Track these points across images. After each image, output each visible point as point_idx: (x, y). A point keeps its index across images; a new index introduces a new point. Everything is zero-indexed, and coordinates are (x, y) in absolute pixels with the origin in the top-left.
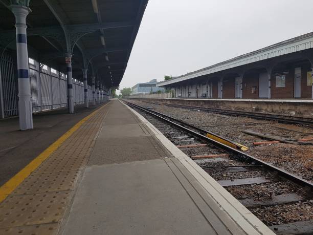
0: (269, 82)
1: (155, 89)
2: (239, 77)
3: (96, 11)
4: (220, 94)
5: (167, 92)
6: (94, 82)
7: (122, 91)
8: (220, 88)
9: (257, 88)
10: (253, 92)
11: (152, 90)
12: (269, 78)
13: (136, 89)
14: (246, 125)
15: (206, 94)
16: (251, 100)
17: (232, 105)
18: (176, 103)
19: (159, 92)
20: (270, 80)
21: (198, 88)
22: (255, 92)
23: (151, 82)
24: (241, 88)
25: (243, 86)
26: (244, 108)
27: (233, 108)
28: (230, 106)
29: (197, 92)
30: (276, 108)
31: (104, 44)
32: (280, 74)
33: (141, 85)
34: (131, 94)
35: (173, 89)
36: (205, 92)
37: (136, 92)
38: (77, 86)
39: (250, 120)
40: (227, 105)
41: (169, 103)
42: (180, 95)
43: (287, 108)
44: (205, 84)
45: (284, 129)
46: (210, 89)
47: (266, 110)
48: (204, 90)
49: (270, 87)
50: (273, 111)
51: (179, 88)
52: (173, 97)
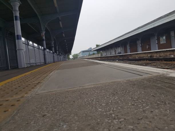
0: (156, 41)
1: (91, 53)
2: (139, 40)
3: (56, 5)
4: (129, 50)
5: (98, 53)
6: (58, 49)
7: (73, 56)
8: (128, 47)
9: (150, 45)
10: (147, 48)
11: (89, 53)
12: (156, 38)
13: (81, 54)
14: (146, 64)
15: (120, 52)
16: (147, 52)
17: (136, 56)
18: (104, 58)
19: (94, 54)
20: (157, 39)
21: (116, 49)
22: (149, 48)
23: (88, 49)
24: (141, 46)
25: (142, 44)
26: (143, 57)
27: (137, 57)
28: (135, 57)
29: (115, 51)
30: (162, 54)
31: (61, 26)
32: (162, 36)
33: (83, 52)
34: (78, 57)
35: (101, 52)
36: (120, 51)
37: (81, 55)
38: (48, 53)
39: (148, 62)
40: (133, 56)
41: (99, 59)
42: (105, 54)
43: (168, 54)
44: (120, 47)
45: (168, 64)
46: (123, 49)
47: (156, 56)
48: (119, 50)
49: (157, 44)
50: (160, 57)
51: (105, 50)
52: (102, 55)
